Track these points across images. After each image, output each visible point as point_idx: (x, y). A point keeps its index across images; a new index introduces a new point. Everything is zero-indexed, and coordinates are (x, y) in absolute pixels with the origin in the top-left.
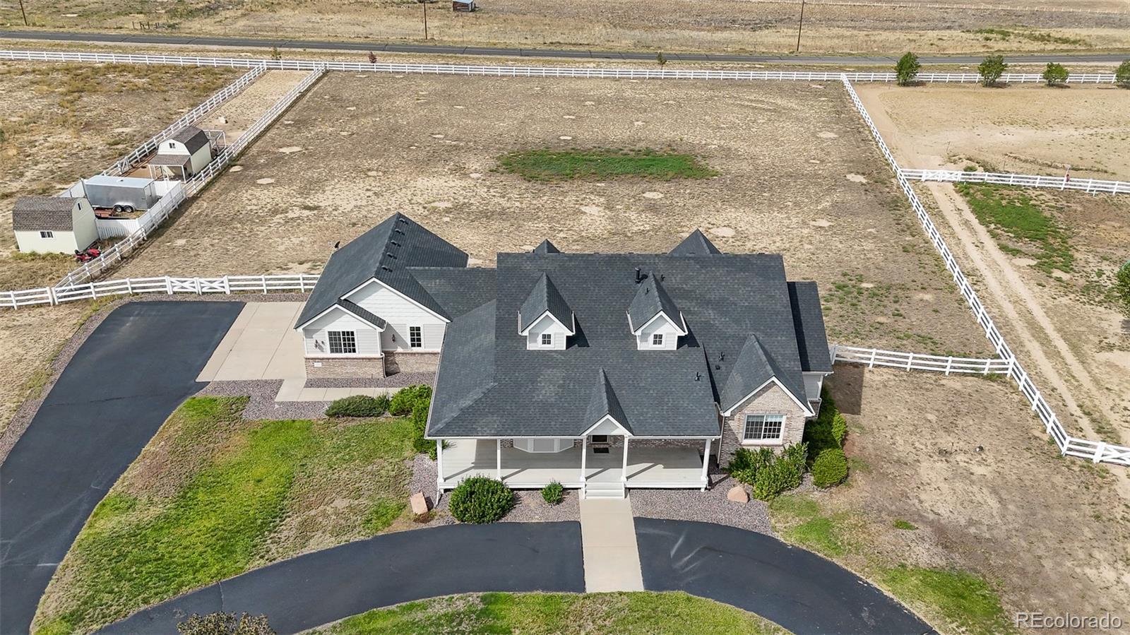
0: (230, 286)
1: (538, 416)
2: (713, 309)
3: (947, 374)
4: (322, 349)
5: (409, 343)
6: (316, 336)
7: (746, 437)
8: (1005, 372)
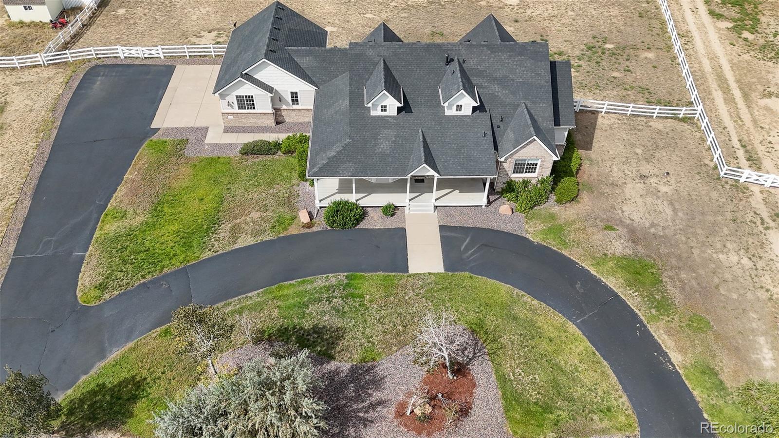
0: (163, 53)
1: (378, 163)
2: (498, 84)
3: (654, 117)
4: (232, 107)
5: (290, 102)
6: (228, 98)
7: (514, 172)
8: (694, 116)
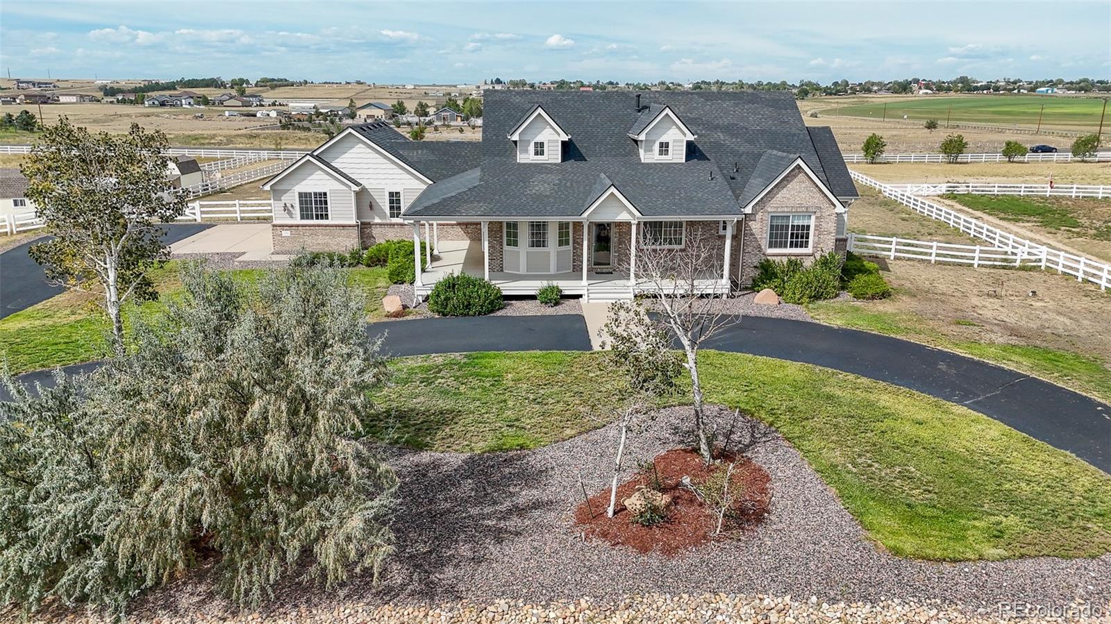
0: (202, 212)
1: (531, 203)
3: (976, 266)
4: (290, 214)
5: (388, 211)
6: (286, 198)
7: (770, 246)
8: (1039, 264)
